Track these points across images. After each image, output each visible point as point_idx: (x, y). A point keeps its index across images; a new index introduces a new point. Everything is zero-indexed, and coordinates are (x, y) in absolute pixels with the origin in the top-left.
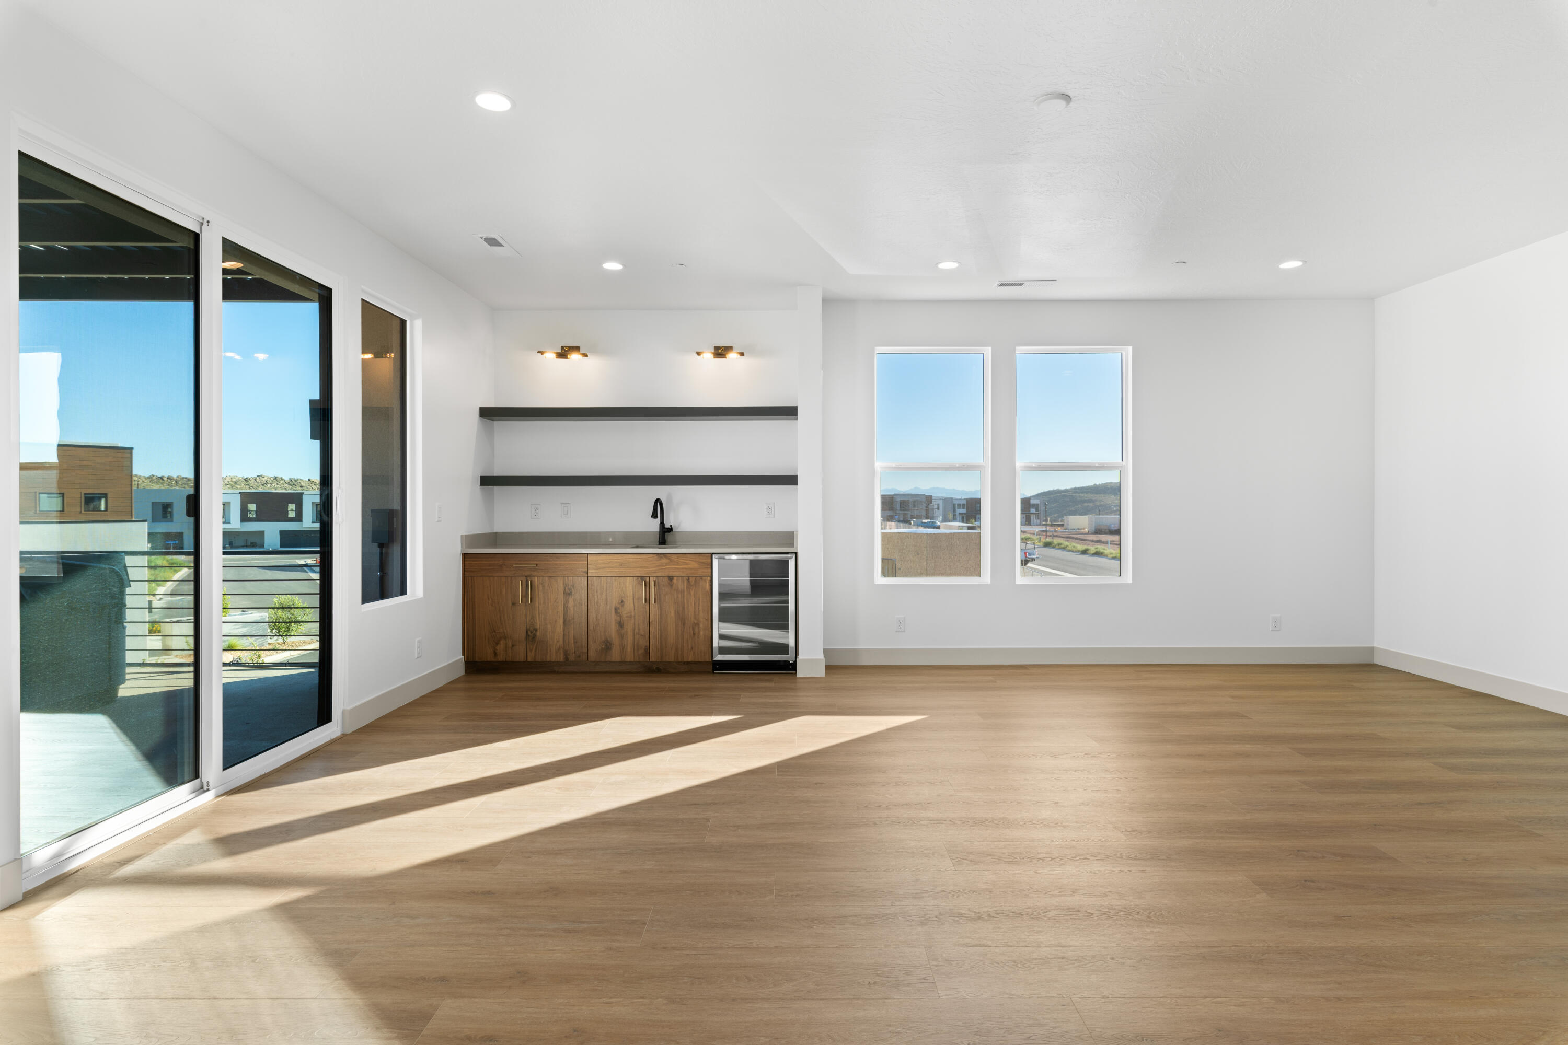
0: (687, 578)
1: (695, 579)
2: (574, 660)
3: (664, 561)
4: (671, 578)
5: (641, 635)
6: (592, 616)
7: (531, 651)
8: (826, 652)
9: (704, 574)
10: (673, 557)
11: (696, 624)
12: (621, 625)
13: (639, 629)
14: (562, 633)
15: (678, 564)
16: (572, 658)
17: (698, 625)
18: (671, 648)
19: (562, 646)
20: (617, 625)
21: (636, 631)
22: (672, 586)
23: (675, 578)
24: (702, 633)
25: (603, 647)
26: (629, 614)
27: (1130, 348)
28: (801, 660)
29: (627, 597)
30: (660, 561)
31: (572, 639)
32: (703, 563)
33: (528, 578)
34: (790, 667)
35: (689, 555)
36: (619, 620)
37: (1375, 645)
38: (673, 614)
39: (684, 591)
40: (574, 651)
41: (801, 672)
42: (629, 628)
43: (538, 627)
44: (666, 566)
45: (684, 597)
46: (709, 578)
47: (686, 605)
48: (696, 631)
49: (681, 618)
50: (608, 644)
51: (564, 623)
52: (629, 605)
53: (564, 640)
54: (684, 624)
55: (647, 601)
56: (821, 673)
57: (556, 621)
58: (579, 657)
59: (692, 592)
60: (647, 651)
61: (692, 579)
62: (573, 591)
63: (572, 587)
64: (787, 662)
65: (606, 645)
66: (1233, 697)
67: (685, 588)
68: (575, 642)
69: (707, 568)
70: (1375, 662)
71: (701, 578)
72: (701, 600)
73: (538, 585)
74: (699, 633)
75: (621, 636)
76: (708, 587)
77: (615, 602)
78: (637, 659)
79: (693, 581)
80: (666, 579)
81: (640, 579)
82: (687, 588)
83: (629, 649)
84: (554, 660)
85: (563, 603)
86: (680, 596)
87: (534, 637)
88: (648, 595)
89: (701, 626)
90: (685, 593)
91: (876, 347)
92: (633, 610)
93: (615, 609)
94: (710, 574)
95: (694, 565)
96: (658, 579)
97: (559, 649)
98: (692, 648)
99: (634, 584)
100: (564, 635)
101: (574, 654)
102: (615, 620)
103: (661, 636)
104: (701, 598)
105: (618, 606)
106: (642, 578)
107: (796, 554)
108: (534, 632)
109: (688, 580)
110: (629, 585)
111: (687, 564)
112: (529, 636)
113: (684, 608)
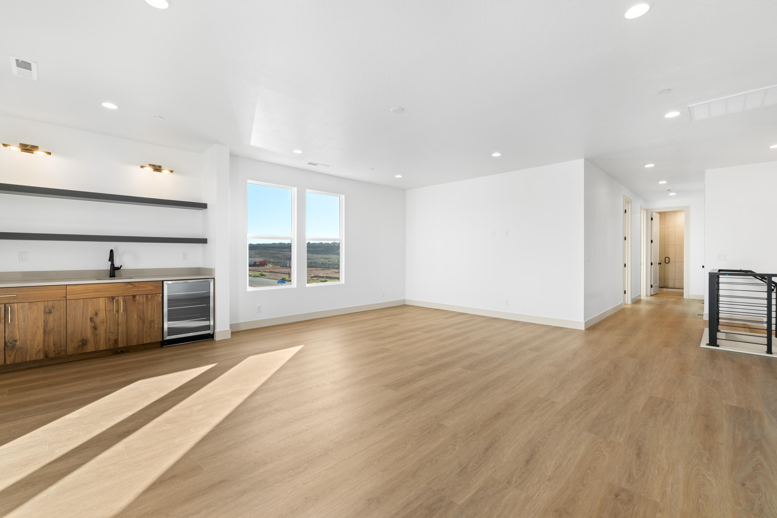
0: (146, 295)
1: (152, 296)
2: (53, 356)
3: (129, 286)
4: (134, 297)
5: (112, 333)
6: (69, 326)
7: (10, 356)
8: (231, 326)
9: (158, 293)
10: (136, 284)
11: (152, 322)
12: (95, 328)
13: (110, 329)
14: (42, 340)
15: (139, 287)
16: (51, 355)
17: (154, 321)
18: (135, 338)
19: (43, 348)
20: (92, 329)
21: (108, 330)
22: (135, 301)
23: (137, 296)
24: (156, 326)
25: (80, 344)
26: (102, 321)
27: (344, 196)
28: (218, 332)
29: (101, 310)
30: (126, 287)
31: (52, 343)
32: (156, 286)
33: (7, 305)
34: (211, 337)
35: (147, 282)
36: (94, 325)
37: (406, 299)
38: (136, 317)
39: (143, 303)
40: (53, 350)
41: (218, 338)
42: (102, 330)
43: (18, 338)
44: (131, 289)
45: (144, 307)
46: (161, 295)
47: (145, 311)
48: (152, 325)
49: (142, 319)
50: (85, 342)
51: (44, 332)
52: (102, 315)
53: (44, 345)
54: (144, 322)
55: (117, 311)
56: (229, 336)
57: (36, 333)
58: (58, 353)
59: (150, 303)
60: (116, 341)
61: (149, 297)
62: (53, 310)
63: (52, 308)
64: (209, 334)
65: (83, 343)
66: (387, 320)
67: (145, 301)
68: (54, 345)
69: (160, 289)
70: (406, 304)
71: (156, 295)
72: (155, 308)
73: (17, 309)
74: (154, 326)
75: (95, 335)
76: (160, 299)
77: (90, 313)
78: (108, 348)
79: (150, 297)
80: (131, 297)
81: (111, 299)
82: (146, 301)
83: (102, 343)
84: (34, 359)
85: (43, 320)
86: (141, 306)
87: (13, 346)
88: (117, 308)
89: (156, 322)
90: (145, 304)
91: (248, 180)
92: (105, 318)
93: (90, 319)
94: (162, 292)
95: (151, 288)
96: (124, 298)
97: (39, 351)
98: (149, 335)
99: (106, 302)
100: (44, 341)
101: (53, 353)
102: (91, 326)
103: (127, 331)
104: (155, 306)
105: (93, 317)
106: (113, 298)
107: (214, 279)
108: (14, 342)
109: (147, 297)
110: (102, 303)
111: (146, 287)
112: (8, 346)
113: (144, 313)
